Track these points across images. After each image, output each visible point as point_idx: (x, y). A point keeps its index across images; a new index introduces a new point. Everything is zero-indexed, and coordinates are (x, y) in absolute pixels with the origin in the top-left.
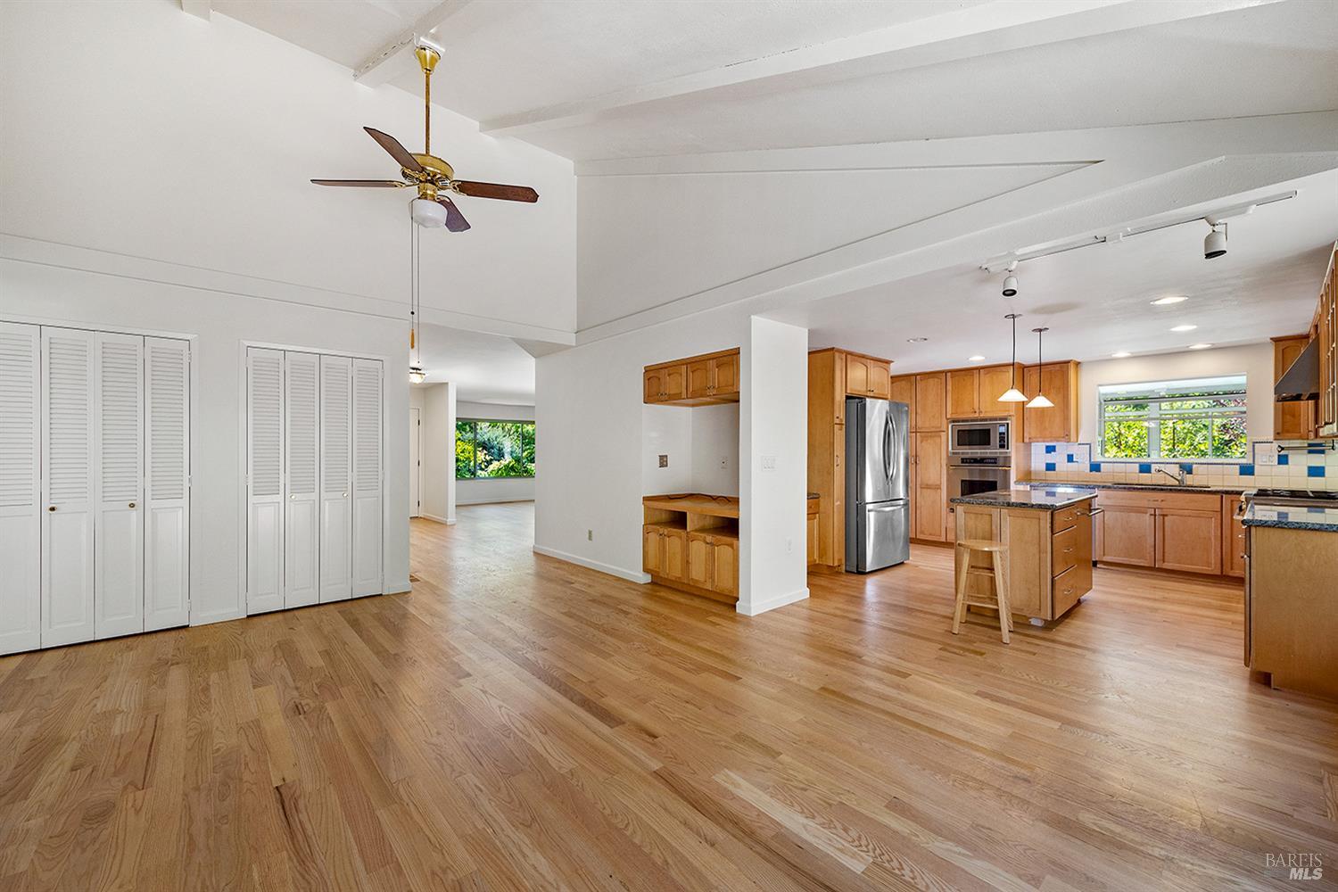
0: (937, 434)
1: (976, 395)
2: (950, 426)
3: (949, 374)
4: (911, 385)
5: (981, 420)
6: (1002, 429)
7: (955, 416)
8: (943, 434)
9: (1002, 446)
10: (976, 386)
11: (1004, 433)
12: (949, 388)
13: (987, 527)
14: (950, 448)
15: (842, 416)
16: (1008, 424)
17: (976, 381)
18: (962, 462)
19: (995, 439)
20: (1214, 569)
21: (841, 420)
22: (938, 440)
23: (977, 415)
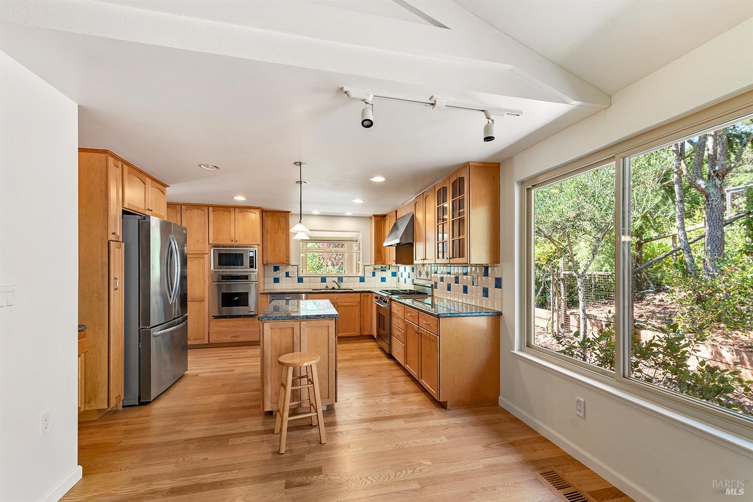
0: (201, 256)
1: (232, 228)
2: (212, 250)
3: (211, 209)
4: (177, 213)
5: (236, 247)
6: (251, 254)
7: (215, 242)
8: (206, 256)
9: (251, 267)
10: (233, 221)
11: (253, 257)
12: (211, 218)
13: (290, 340)
14: (212, 268)
15: (119, 232)
16: (255, 251)
17: (233, 217)
18: (223, 279)
19: (247, 262)
20: (357, 333)
21: (118, 237)
22: (201, 261)
23: (233, 243)
